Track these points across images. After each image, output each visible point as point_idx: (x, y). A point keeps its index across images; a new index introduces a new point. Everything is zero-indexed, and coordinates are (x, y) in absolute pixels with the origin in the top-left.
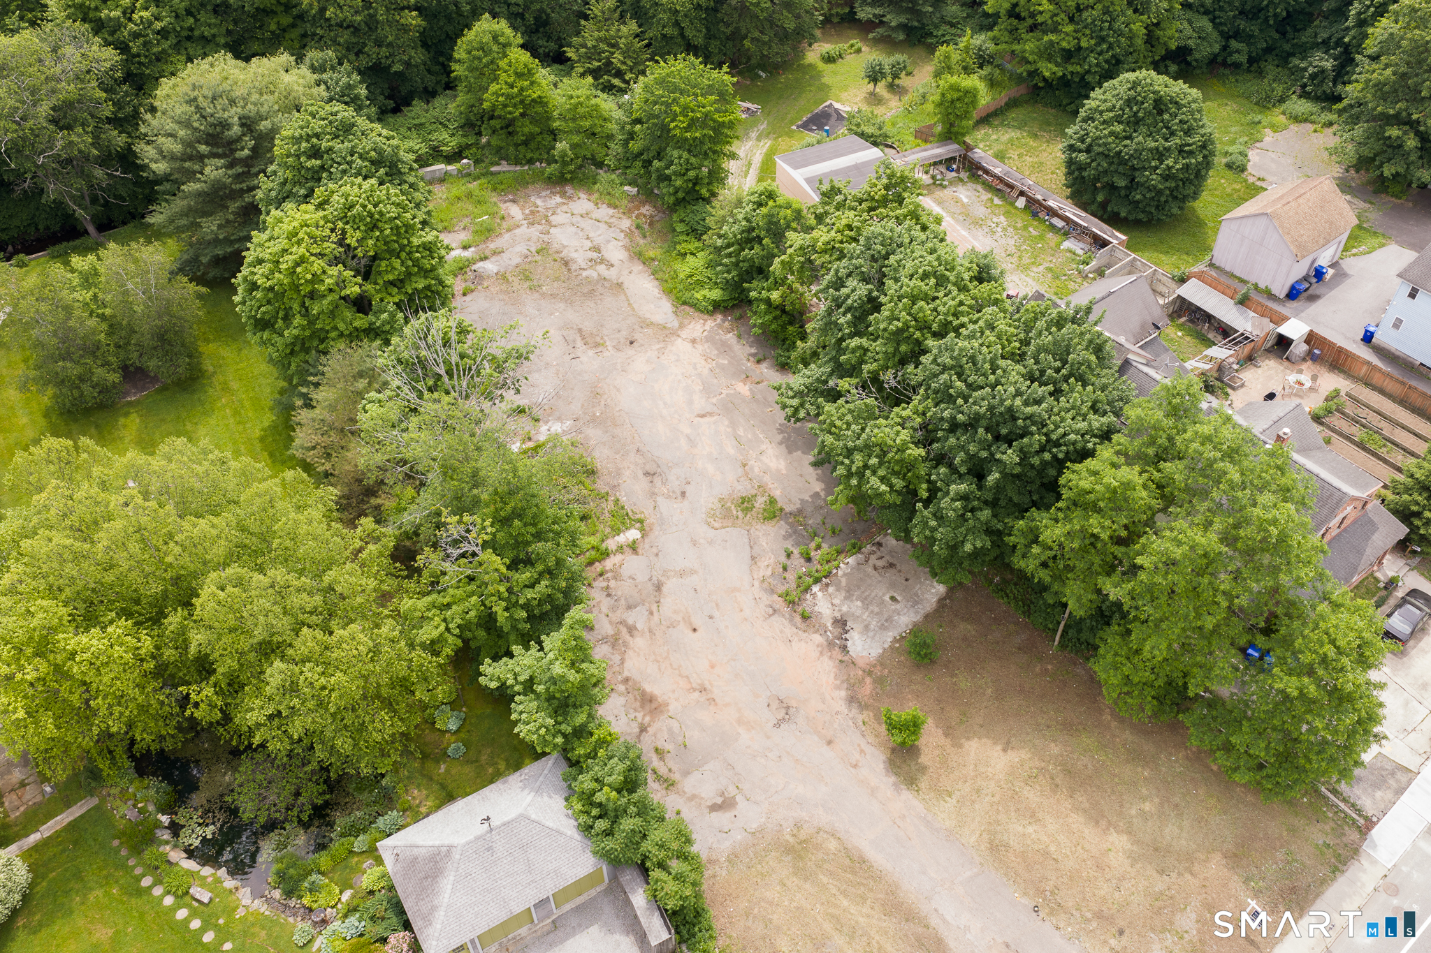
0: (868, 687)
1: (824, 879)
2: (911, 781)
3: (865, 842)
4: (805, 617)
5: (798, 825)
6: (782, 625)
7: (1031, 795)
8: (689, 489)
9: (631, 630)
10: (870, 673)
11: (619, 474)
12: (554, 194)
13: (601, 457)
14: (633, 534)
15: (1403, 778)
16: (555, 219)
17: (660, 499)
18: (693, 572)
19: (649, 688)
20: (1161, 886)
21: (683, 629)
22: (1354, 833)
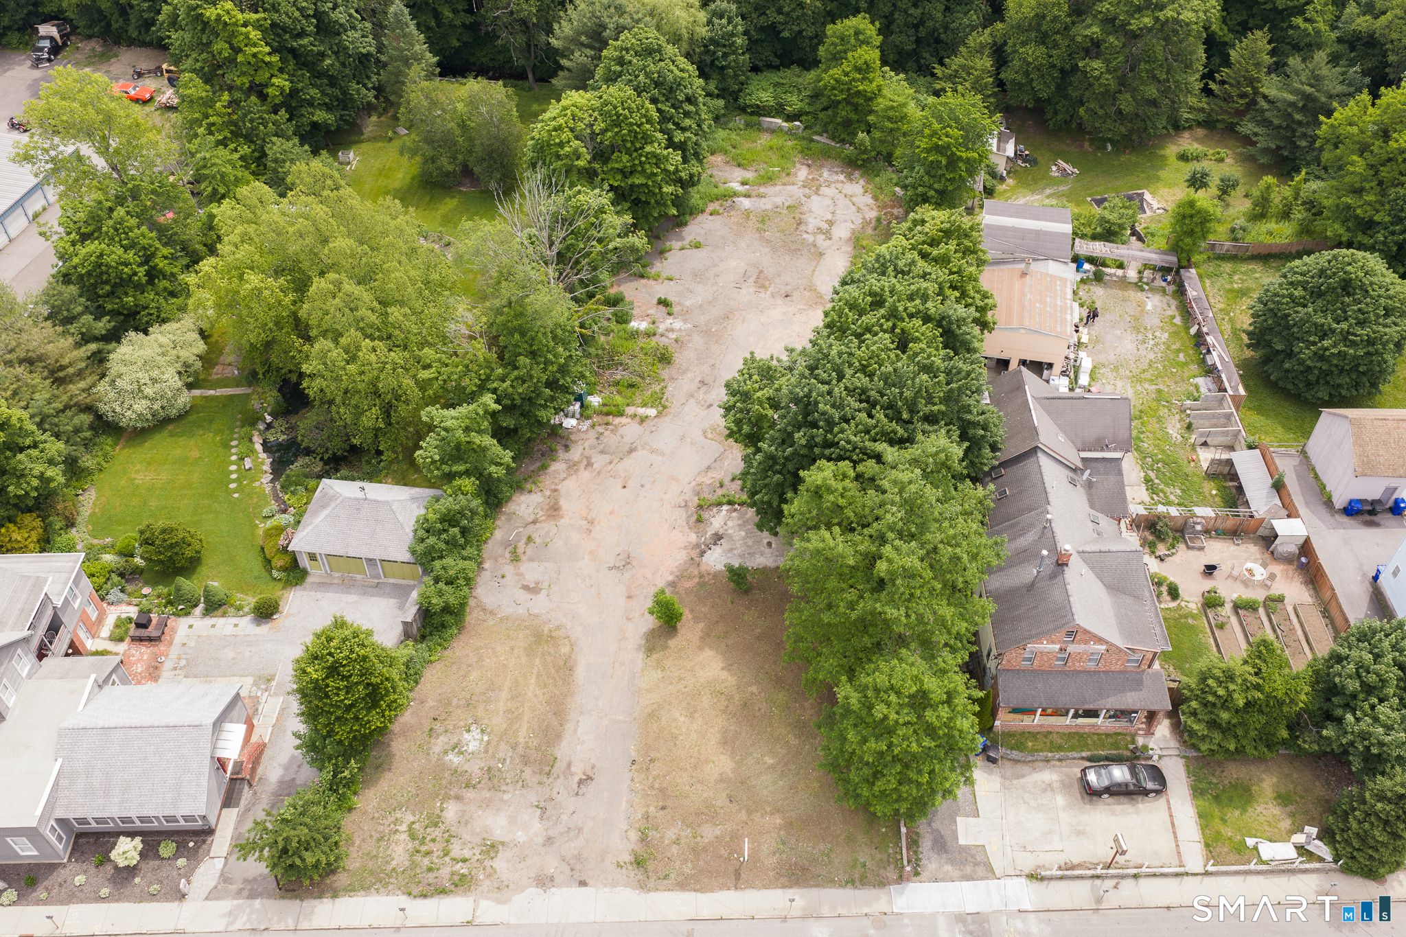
0: (690, 584)
1: (537, 661)
2: (650, 650)
3: (584, 661)
4: (699, 520)
5: (558, 628)
6: (680, 516)
7: (706, 701)
9: (589, 464)
10: (701, 577)
11: (684, 372)
12: (842, 172)
13: (682, 358)
14: (652, 412)
15: (980, 871)
16: (824, 190)
17: (692, 401)
18: (663, 454)
19: (562, 502)
20: (719, 803)
21: (619, 482)
22: (892, 874)
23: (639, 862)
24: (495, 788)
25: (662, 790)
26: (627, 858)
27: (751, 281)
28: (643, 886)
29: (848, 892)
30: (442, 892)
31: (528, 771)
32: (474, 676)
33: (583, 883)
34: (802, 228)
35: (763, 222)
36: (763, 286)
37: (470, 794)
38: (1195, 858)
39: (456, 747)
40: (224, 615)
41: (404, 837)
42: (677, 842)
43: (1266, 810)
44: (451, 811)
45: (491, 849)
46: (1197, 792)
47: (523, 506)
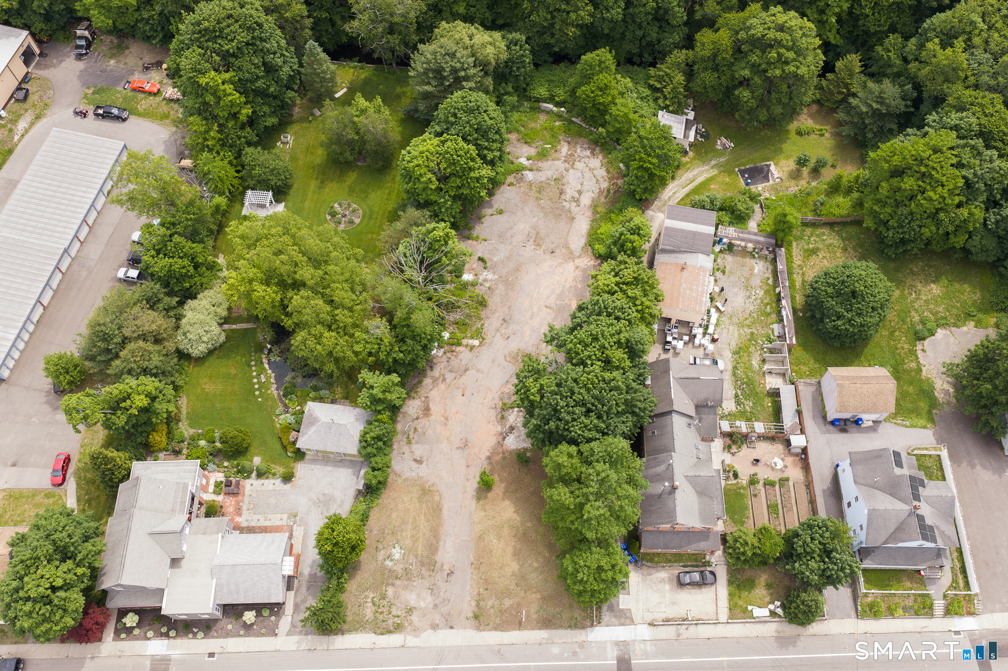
0: (497, 458)
1: (424, 506)
2: (479, 498)
3: (446, 505)
4: (503, 418)
5: (433, 485)
6: (493, 414)
7: (506, 531)
8: (512, 337)
9: (444, 380)
10: (504, 453)
11: (494, 313)
13: (493, 302)
14: (476, 342)
15: (628, 621)
16: (577, 164)
17: (498, 334)
18: (483, 373)
19: (431, 405)
20: (512, 587)
21: (460, 392)
22: (588, 623)
23: (476, 617)
24: (409, 579)
25: (486, 580)
26: (471, 615)
27: (532, 240)
28: (478, 629)
29: (569, 631)
30: (390, 632)
31: (424, 569)
32: (394, 516)
33: (452, 628)
34: (563, 197)
35: (539, 192)
36: (539, 245)
37: (398, 583)
38: (724, 615)
39: (389, 557)
40: (267, 478)
41: (370, 604)
42: (493, 607)
43: (760, 592)
44: (390, 591)
45: (410, 611)
46: (730, 583)
47: (411, 408)
